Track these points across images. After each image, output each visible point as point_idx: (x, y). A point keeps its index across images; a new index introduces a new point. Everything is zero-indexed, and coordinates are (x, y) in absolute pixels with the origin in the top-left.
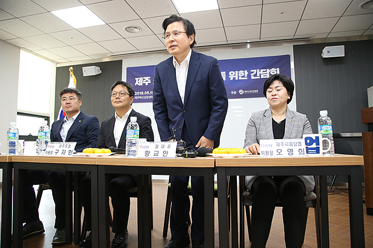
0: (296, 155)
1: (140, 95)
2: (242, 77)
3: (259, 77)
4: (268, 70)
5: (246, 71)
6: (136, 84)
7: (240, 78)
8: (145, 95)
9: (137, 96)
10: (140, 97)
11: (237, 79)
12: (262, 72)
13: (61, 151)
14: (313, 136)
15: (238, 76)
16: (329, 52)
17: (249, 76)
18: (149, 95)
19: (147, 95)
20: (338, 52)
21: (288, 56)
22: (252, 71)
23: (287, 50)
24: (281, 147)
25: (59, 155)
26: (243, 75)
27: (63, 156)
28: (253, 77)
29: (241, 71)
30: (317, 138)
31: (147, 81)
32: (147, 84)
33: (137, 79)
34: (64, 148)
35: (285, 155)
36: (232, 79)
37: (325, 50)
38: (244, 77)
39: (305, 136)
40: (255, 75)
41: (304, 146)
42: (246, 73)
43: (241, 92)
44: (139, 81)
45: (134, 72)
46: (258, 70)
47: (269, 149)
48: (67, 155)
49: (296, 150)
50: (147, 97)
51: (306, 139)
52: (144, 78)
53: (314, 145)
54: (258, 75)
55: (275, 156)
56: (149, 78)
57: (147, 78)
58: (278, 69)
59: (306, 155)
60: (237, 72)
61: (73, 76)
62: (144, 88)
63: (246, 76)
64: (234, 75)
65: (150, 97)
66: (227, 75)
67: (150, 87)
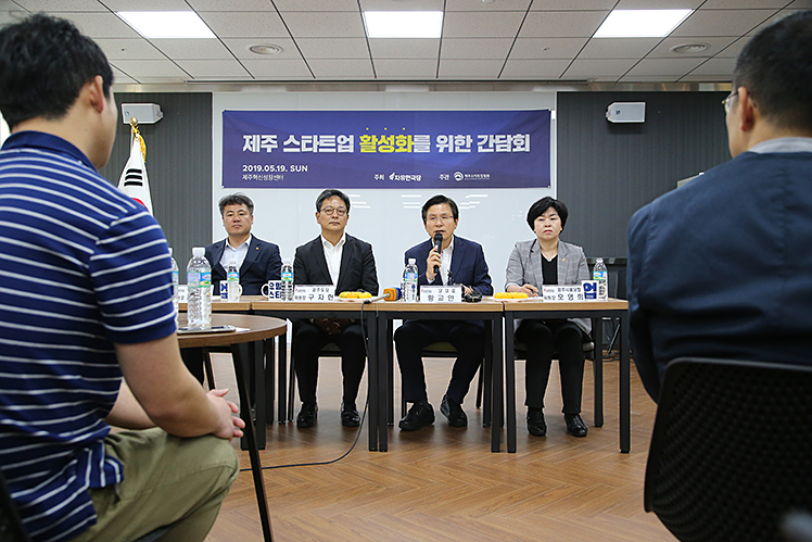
0: (576, 300)
1: (253, 172)
2: (461, 147)
3: (492, 150)
4: (509, 136)
5: (468, 137)
6: (245, 149)
7: (458, 150)
8: (266, 173)
9: (248, 173)
10: (255, 177)
11: (451, 150)
12: (497, 141)
14: (591, 283)
15: (454, 146)
16: (618, 112)
17: (474, 146)
18: (274, 173)
19: (269, 173)
20: (633, 113)
21: (547, 113)
22: (479, 137)
23: (546, 101)
24: (562, 293)
25: (315, 300)
26: (463, 144)
27: (320, 301)
28: (480, 150)
29: (460, 136)
30: (595, 284)
31: (269, 143)
32: (269, 151)
33: (247, 138)
35: (566, 300)
36: (441, 150)
37: (613, 108)
38: (464, 147)
39: (583, 282)
40: (486, 146)
41: (582, 292)
42: (470, 140)
43: (459, 176)
45: (239, 124)
46: (492, 136)
47: (551, 294)
48: (326, 300)
49: (575, 294)
50: (271, 177)
51: (585, 285)
52: (263, 137)
53: (592, 291)
54: (491, 145)
55: (557, 301)
56: (275, 137)
57: (269, 138)
58: (528, 136)
59: (584, 300)
60: (451, 137)
61: (138, 135)
62: (262, 157)
63: (468, 146)
64: (445, 143)
65: (278, 177)
66: (433, 142)
67: (277, 157)
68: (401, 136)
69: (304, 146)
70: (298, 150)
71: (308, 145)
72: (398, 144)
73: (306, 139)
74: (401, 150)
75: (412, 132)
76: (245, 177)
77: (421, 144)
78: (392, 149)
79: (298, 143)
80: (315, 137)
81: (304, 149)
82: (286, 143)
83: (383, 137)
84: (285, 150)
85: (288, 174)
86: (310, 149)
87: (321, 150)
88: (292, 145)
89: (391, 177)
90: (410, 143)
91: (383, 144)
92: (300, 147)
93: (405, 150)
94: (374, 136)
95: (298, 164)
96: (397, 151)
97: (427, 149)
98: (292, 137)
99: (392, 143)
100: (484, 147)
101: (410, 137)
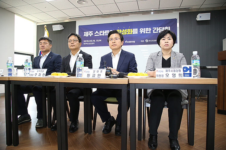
0: (177, 77)
1: (86, 42)
2: (147, 32)
3: (158, 32)
4: (163, 28)
5: (150, 28)
6: (84, 36)
7: (146, 33)
8: (90, 42)
9: (85, 42)
10: (87, 43)
11: (144, 33)
12: (159, 29)
13: (38, 74)
14: (188, 66)
15: (145, 31)
16: (201, 17)
17: (152, 31)
18: (92, 42)
19: (91, 42)
20: (206, 17)
21: (176, 19)
22: (153, 28)
23: (175, 16)
25: (37, 76)
27: (39, 77)
28: (154, 32)
29: (147, 28)
30: (190, 68)
31: (91, 34)
32: (91, 36)
33: (85, 33)
34: (40, 73)
35: (171, 77)
36: (141, 33)
37: (198, 16)
38: (148, 32)
39: (183, 66)
40: (156, 31)
41: (182, 72)
43: (147, 41)
44: (86, 34)
45: (83, 29)
46: (157, 28)
48: (41, 76)
49: (177, 74)
50: (91, 44)
51: (184, 68)
52: (89, 32)
53: (188, 72)
54: (157, 31)
56: (92, 32)
57: (91, 32)
58: (169, 27)
60: (144, 29)
61: (47, 30)
62: (89, 38)
63: (150, 31)
64: (142, 31)
65: (93, 43)
66: (139, 30)
67: (93, 38)
68: (129, 29)
69: (100, 34)
70: (98, 35)
71: (101, 34)
72: (128, 32)
73: (101, 32)
74: (129, 33)
75: (132, 28)
76: (84, 44)
77: (135, 31)
78: (126, 33)
79: (98, 33)
80: (104, 31)
81: (100, 35)
82: (95, 33)
83: (123, 30)
84: (95, 35)
85: (96, 42)
86: (102, 35)
87: (105, 35)
88: (97, 34)
89: (126, 42)
90: (132, 31)
91: (123, 32)
92: (99, 34)
93: (130, 33)
94: (121, 30)
95: (99, 39)
96: (127, 34)
97: (137, 33)
98: (97, 31)
99: (126, 32)
100: (155, 31)
101: (131, 29)
